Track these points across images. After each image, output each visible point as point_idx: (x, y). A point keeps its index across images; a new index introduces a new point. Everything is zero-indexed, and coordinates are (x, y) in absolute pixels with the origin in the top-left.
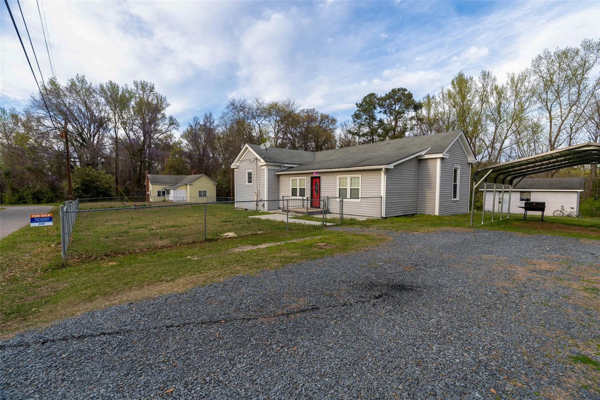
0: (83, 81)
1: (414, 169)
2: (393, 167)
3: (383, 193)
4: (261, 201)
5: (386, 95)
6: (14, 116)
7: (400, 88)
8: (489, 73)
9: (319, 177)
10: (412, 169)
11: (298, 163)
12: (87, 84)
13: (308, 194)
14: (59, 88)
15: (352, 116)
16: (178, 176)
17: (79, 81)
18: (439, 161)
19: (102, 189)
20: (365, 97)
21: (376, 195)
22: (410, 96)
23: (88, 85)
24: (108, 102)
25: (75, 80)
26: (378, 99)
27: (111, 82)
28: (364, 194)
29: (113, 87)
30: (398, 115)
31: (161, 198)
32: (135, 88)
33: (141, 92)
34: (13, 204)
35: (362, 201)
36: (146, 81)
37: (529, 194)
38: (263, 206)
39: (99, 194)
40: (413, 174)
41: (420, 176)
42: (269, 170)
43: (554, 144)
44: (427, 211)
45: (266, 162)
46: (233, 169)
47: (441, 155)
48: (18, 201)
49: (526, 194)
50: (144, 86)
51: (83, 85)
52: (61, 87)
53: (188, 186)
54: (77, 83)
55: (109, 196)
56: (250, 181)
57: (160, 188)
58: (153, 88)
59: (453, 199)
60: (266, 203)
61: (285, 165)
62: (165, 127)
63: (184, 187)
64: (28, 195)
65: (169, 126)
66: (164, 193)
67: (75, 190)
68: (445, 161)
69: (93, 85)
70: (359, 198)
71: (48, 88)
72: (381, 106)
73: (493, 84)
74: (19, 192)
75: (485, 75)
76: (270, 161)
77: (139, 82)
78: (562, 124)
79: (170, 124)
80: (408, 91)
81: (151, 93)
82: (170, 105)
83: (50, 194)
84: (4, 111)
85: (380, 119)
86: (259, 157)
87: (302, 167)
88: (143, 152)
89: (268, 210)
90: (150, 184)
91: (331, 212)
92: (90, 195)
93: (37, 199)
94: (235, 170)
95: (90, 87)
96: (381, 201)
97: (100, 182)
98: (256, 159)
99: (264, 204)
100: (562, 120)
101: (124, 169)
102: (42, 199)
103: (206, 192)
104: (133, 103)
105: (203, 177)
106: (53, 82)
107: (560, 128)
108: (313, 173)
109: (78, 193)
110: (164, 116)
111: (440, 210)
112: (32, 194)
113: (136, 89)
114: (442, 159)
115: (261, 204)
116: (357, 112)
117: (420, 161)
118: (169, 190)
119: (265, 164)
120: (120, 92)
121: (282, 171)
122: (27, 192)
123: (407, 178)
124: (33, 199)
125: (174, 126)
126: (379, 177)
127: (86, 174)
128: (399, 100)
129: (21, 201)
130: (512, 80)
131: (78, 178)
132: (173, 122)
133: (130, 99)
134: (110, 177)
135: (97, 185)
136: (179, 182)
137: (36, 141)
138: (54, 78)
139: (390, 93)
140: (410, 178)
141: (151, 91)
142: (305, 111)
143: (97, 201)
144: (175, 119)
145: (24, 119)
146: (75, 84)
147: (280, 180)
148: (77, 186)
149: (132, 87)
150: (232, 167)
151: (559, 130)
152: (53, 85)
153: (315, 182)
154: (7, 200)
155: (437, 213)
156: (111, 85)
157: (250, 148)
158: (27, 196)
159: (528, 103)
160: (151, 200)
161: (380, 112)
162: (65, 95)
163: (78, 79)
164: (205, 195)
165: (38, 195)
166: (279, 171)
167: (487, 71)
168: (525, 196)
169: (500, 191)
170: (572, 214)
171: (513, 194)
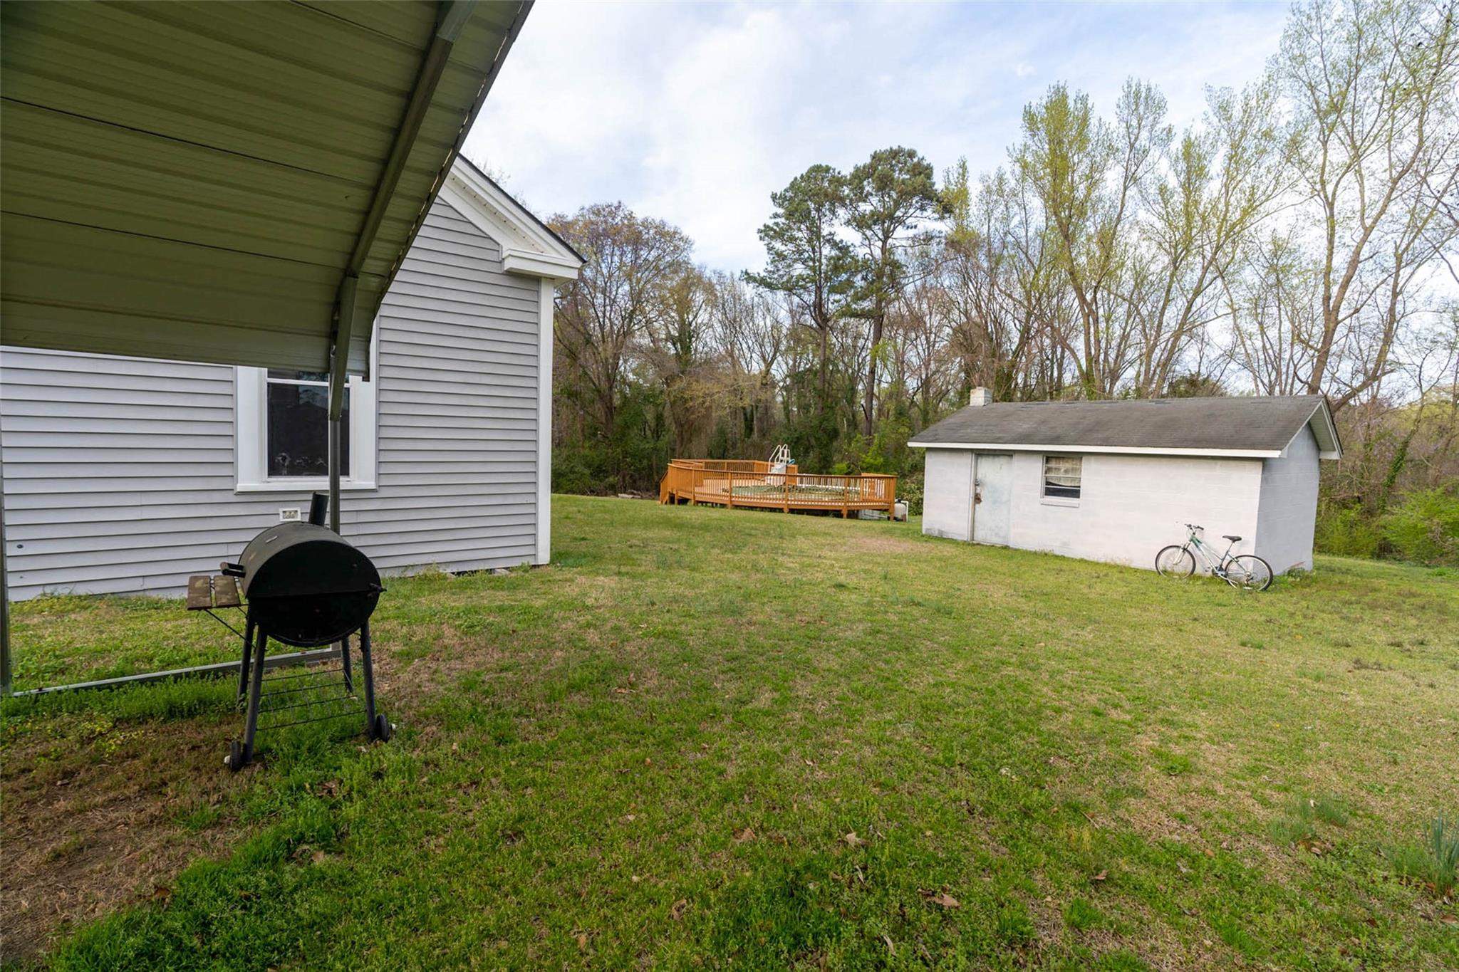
5: (856, 169)
7: (895, 147)
8: (1149, 89)
15: (760, 231)
20: (799, 178)
22: (924, 171)
26: (835, 181)
37: (1076, 465)
43: (1337, 309)
72: (839, 201)
75: (1137, 95)
78: (1364, 241)
80: (918, 158)
85: (843, 241)
100: (1365, 229)
107: (1357, 253)
151: (1354, 263)
167: (1144, 83)
168: (1062, 476)
169: (979, 454)
170: (1234, 566)
171: (1018, 464)
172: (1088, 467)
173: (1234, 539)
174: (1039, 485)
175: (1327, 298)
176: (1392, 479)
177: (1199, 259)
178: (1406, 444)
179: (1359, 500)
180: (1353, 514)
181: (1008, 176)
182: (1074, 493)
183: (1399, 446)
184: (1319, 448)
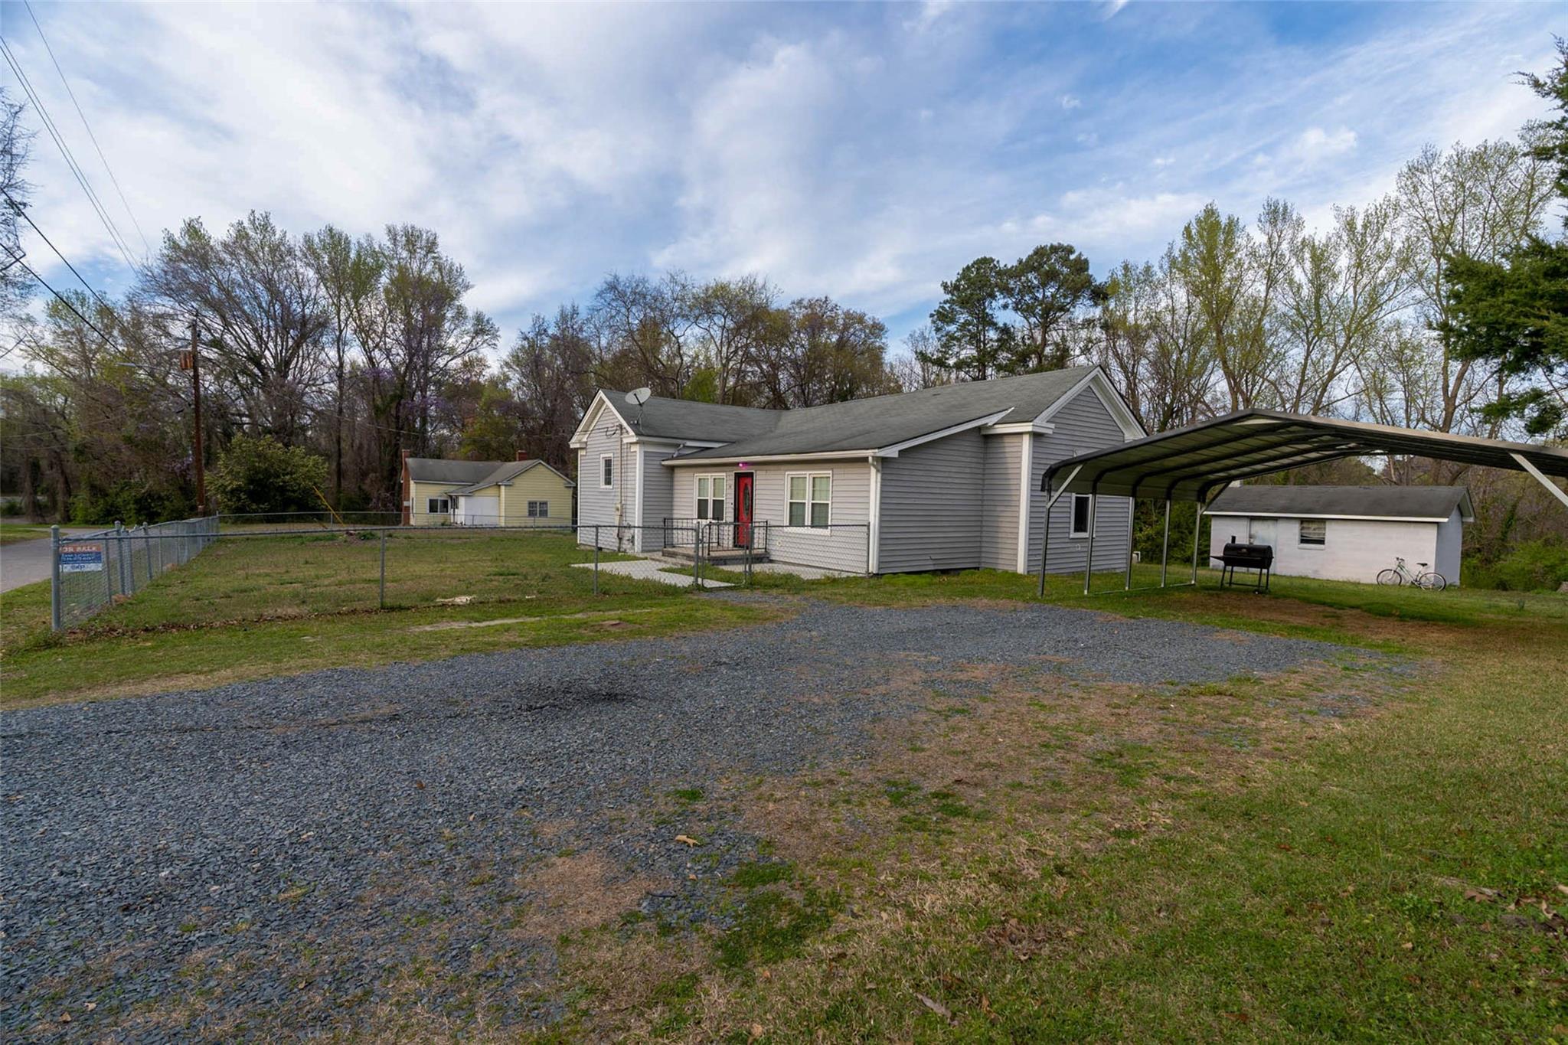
0: (265, 227)
1: (968, 460)
2: (896, 455)
3: (873, 518)
4: (630, 527)
5: (1020, 262)
6: (105, 311)
7: (1055, 244)
8: (1285, 208)
9: (751, 475)
10: (963, 459)
11: (726, 439)
12: (274, 233)
13: (729, 515)
14: (208, 244)
15: (932, 316)
16: (481, 464)
17: (256, 229)
18: (1026, 442)
19: (294, 491)
20: (968, 268)
21: (861, 520)
22: (1081, 266)
23: (277, 236)
24: (322, 278)
25: (246, 224)
26: (1000, 273)
27: (331, 230)
28: (838, 517)
29: (336, 242)
30: (1048, 314)
31: (438, 518)
32: (389, 244)
33: (405, 254)
34: (93, 523)
35: (834, 533)
36: (418, 227)
37: (1322, 526)
38: (632, 540)
39: (287, 503)
40: (968, 470)
41: (986, 477)
42: (646, 455)
43: (1455, 396)
44: (1000, 561)
45: (637, 434)
46: (576, 450)
47: (1027, 427)
48: (105, 516)
49: (1313, 526)
50: (411, 239)
51: (264, 237)
52: (212, 243)
53: (503, 488)
54: (251, 233)
55: (313, 509)
56: (608, 482)
57: (436, 492)
58: (434, 243)
59: (1073, 535)
60: (638, 533)
61: (689, 443)
62: (464, 340)
63: (493, 491)
64: (126, 503)
65: (473, 338)
66: (445, 503)
67: (233, 491)
68: (1044, 440)
69: (290, 240)
70: (826, 527)
71: (183, 244)
72: (1007, 291)
73: (1294, 236)
74: (107, 495)
75: (1275, 211)
76: (651, 433)
77: (399, 228)
79: (477, 333)
80: (1076, 254)
81: (430, 256)
82: (473, 286)
83: (178, 503)
84: (84, 299)
85: (1005, 324)
86: (625, 424)
87: (732, 449)
88: (403, 401)
89: (643, 551)
90: (412, 482)
91: (773, 558)
92: (266, 506)
93: (149, 511)
94: (580, 453)
95: (282, 242)
96: (868, 534)
97: (291, 473)
98: (621, 426)
99: (633, 537)
101: (365, 442)
102: (158, 514)
103: (545, 503)
104: (384, 280)
105: (540, 466)
106: (193, 230)
108: (738, 464)
109: (239, 499)
110: (460, 313)
111: (1029, 561)
112: (137, 502)
113: (391, 246)
114: (1036, 436)
115: (627, 534)
116: (947, 306)
117: (986, 439)
118: (457, 497)
119: (635, 439)
120: (353, 255)
121: (680, 457)
122: (125, 495)
123: (950, 480)
124: (138, 512)
125: (486, 337)
126: (866, 476)
127: (259, 456)
128: (1051, 276)
129: (109, 515)
130: (1350, 226)
131: (239, 463)
132: (483, 328)
133: (376, 271)
134: (316, 464)
135: (284, 482)
136: (484, 478)
137: (151, 374)
138: (197, 220)
139: (1030, 258)
140: (956, 481)
141: (428, 253)
142: (805, 303)
143: (281, 520)
144: (488, 321)
145: (127, 317)
146: (247, 234)
147: (676, 479)
148: (235, 483)
149: (382, 240)
150: (572, 446)
152: (194, 238)
153: (744, 484)
154: (80, 514)
155: (1021, 569)
156: (332, 237)
157: (608, 402)
158: (125, 506)
159: (1392, 287)
160: (412, 522)
161: (1005, 307)
162: (222, 262)
163: (253, 223)
164: (544, 513)
165: (149, 504)
166: (673, 458)
167: (1281, 203)
168: (1312, 531)
169: (1252, 519)
170: (1424, 579)
171: (1282, 526)
172: (1329, 526)
173: (1424, 565)
174: (1297, 538)
175: (1445, 388)
176: (1505, 534)
177: (1331, 347)
178: (1514, 507)
179: (1479, 550)
180: (1475, 561)
181: (1156, 268)
182: (1321, 542)
183: (1509, 508)
184: (1462, 515)
